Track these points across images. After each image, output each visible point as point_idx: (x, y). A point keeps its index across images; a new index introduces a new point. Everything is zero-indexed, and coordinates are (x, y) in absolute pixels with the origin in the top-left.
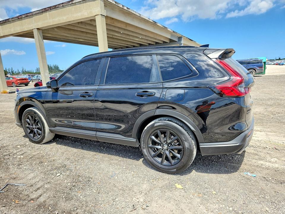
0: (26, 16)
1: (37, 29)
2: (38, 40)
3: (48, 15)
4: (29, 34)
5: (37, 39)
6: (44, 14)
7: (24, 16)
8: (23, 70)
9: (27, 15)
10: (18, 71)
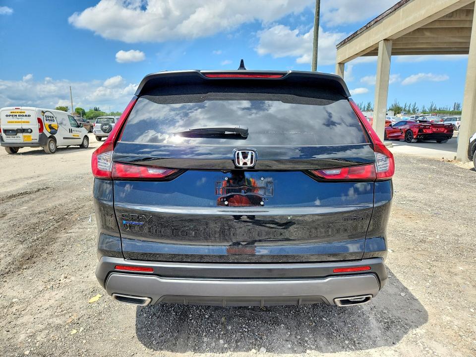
0: (376, 22)
1: (384, 40)
2: (381, 60)
3: (401, 14)
4: (373, 52)
5: (381, 57)
6: (397, 12)
7: (372, 23)
8: (432, 106)
9: (376, 20)
10: (424, 108)
